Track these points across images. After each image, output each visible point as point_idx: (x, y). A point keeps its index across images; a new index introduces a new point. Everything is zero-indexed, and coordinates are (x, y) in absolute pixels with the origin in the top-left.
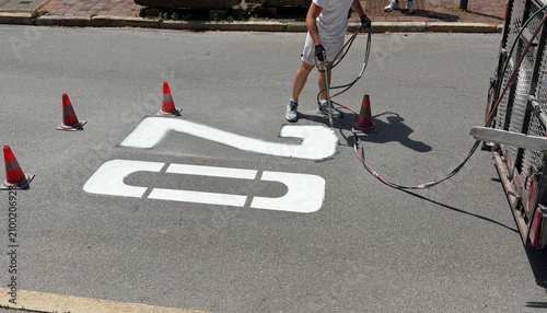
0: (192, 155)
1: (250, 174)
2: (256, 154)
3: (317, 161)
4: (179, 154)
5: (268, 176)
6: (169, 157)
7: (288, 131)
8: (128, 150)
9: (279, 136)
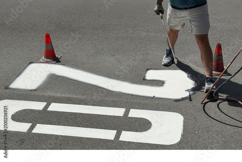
0: (70, 95)
1: (119, 112)
2: (125, 94)
3: (177, 101)
4: (59, 95)
5: (134, 113)
6: (50, 97)
7: (151, 75)
8: (16, 92)
9: (144, 79)
